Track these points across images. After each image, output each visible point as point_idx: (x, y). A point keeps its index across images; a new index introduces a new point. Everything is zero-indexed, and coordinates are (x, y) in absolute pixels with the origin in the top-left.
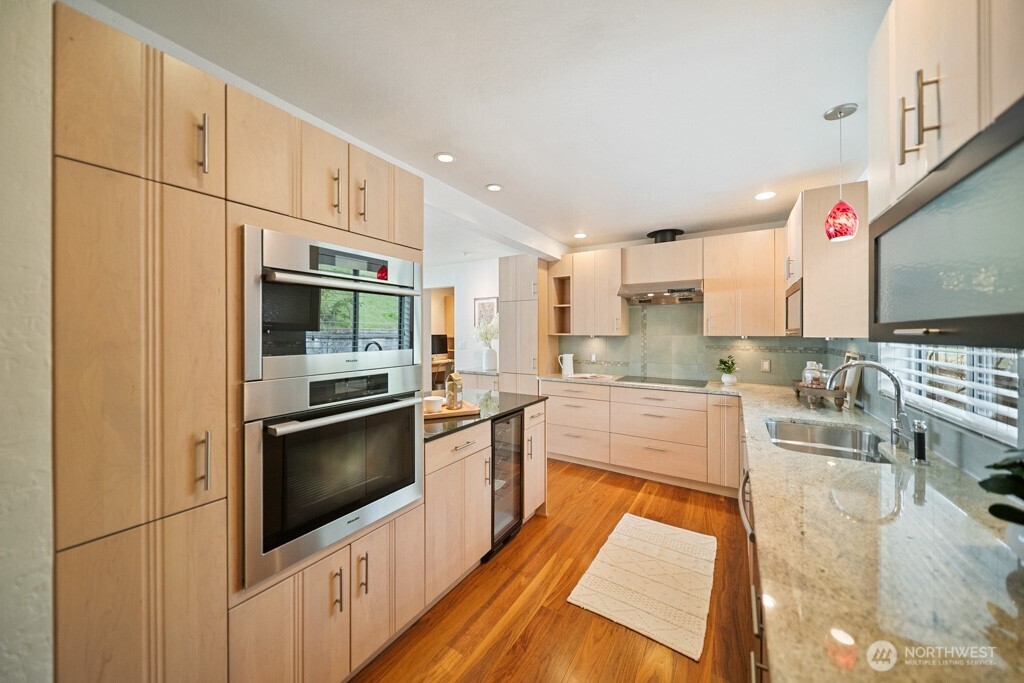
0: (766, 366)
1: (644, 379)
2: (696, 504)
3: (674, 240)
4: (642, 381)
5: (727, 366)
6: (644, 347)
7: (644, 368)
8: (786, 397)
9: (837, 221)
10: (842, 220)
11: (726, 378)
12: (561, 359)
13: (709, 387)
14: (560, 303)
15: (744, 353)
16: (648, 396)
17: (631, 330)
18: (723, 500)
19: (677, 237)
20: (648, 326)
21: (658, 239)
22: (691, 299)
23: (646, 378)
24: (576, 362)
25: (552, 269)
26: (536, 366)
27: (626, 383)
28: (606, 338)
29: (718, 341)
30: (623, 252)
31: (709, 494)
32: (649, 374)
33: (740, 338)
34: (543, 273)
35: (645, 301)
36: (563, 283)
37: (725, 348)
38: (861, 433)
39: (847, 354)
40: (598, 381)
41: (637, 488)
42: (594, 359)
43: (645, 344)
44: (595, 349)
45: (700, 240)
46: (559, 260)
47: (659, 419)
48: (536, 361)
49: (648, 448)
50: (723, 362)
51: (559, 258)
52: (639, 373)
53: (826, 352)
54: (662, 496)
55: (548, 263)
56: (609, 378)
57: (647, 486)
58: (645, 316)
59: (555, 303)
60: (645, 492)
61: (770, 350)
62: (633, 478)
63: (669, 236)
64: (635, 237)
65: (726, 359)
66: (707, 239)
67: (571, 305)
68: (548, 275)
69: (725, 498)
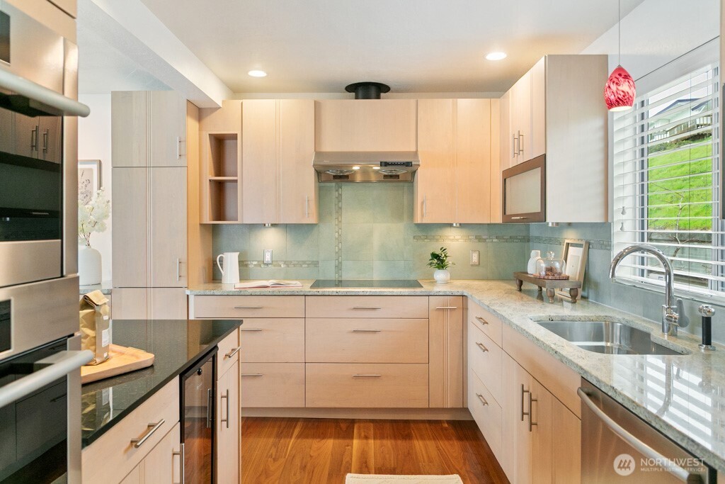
0: (475, 258)
1: (339, 283)
2: (422, 438)
3: (378, 97)
4: (337, 286)
5: (439, 260)
6: (339, 240)
7: (339, 268)
8: (509, 292)
9: (620, 88)
10: (625, 87)
11: (440, 275)
12: (221, 260)
13: (426, 288)
14: (217, 175)
15: (454, 243)
16: (357, 305)
17: (321, 216)
18: (446, 425)
19: (382, 94)
20: (344, 211)
21: (360, 94)
22: (397, 176)
23: (341, 281)
24: (243, 264)
25: (207, 120)
26: (184, 273)
27: (321, 290)
28: (287, 227)
29: (427, 230)
30: (317, 106)
31: (430, 422)
32: (346, 276)
33: (451, 225)
34: (192, 124)
35: (340, 177)
36: (220, 144)
37: (433, 239)
38: (613, 323)
39: (567, 241)
40: (283, 289)
41: (348, 435)
42: (268, 258)
43: (340, 235)
44: (270, 243)
45: (413, 102)
46: (220, 108)
47: (370, 336)
48: (184, 266)
49: (357, 377)
50: (435, 256)
51: (221, 105)
52: (332, 275)
53: (529, 241)
54: (382, 437)
55: (200, 112)
56: (296, 285)
57: (359, 429)
58: (339, 198)
59: (209, 174)
60: (360, 437)
61: (479, 239)
62: (336, 421)
63: (373, 91)
64: (330, 87)
65: (438, 252)
66: (422, 102)
67: (238, 178)
68: (200, 130)
69: (448, 422)
